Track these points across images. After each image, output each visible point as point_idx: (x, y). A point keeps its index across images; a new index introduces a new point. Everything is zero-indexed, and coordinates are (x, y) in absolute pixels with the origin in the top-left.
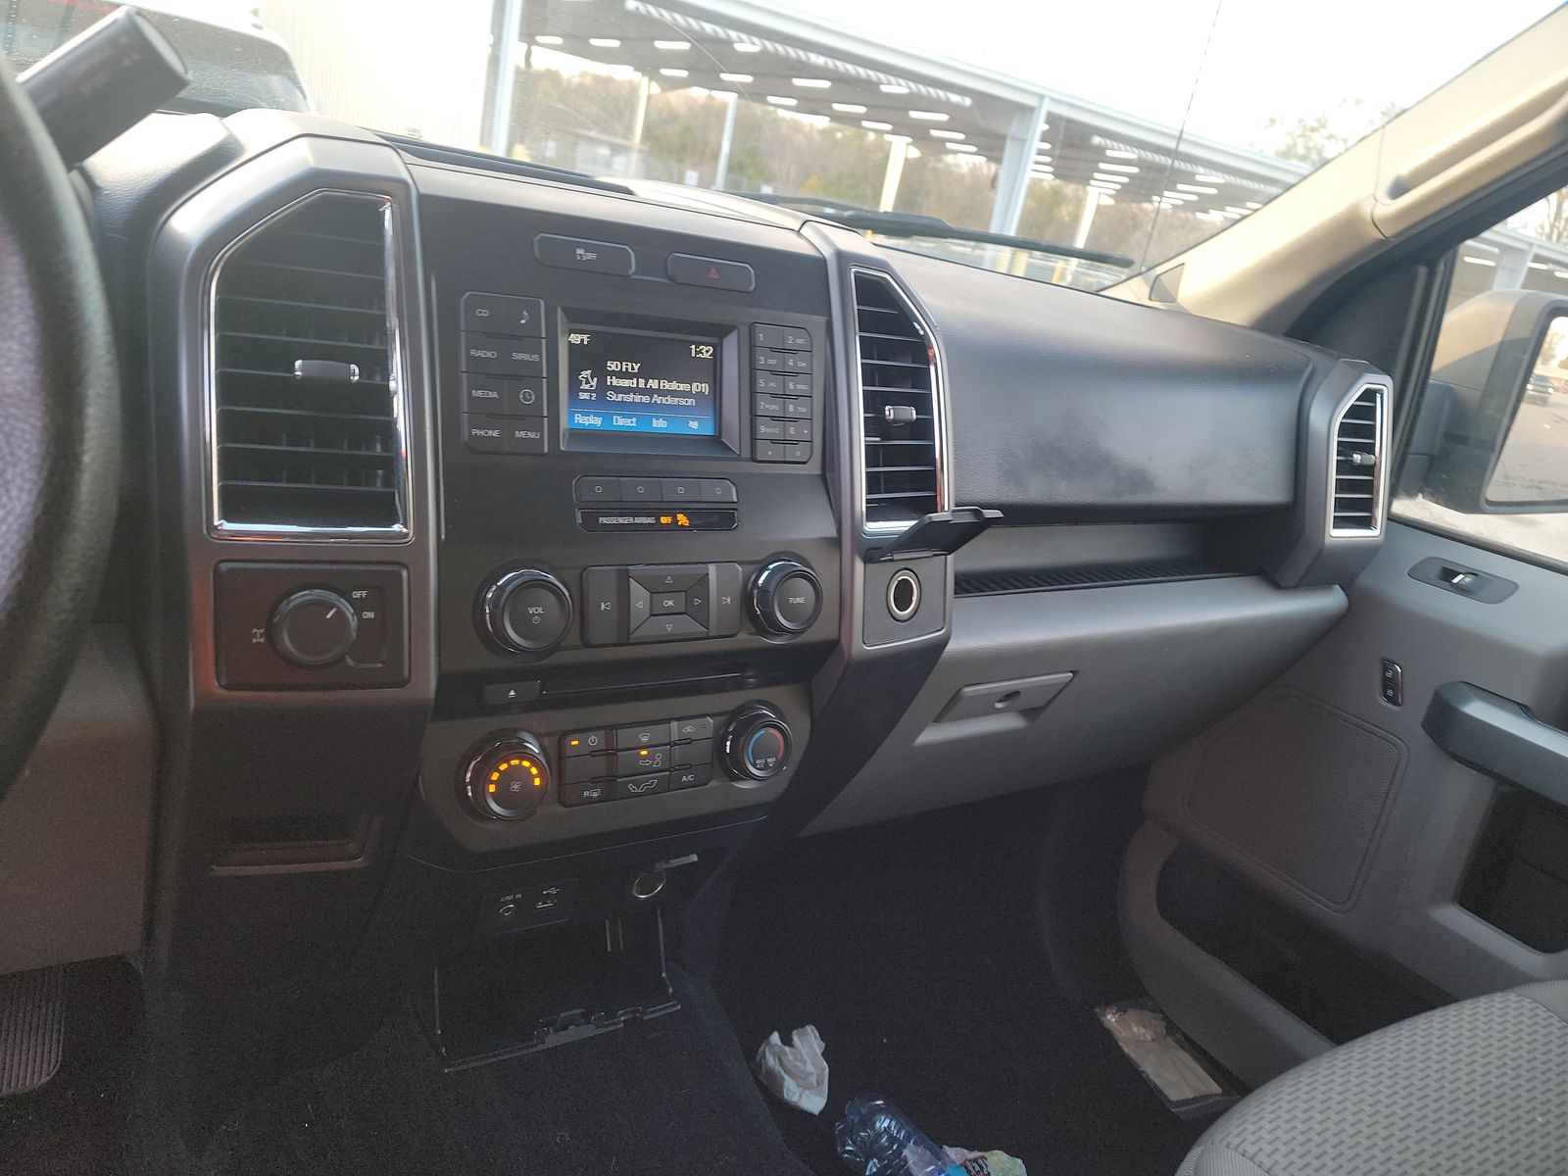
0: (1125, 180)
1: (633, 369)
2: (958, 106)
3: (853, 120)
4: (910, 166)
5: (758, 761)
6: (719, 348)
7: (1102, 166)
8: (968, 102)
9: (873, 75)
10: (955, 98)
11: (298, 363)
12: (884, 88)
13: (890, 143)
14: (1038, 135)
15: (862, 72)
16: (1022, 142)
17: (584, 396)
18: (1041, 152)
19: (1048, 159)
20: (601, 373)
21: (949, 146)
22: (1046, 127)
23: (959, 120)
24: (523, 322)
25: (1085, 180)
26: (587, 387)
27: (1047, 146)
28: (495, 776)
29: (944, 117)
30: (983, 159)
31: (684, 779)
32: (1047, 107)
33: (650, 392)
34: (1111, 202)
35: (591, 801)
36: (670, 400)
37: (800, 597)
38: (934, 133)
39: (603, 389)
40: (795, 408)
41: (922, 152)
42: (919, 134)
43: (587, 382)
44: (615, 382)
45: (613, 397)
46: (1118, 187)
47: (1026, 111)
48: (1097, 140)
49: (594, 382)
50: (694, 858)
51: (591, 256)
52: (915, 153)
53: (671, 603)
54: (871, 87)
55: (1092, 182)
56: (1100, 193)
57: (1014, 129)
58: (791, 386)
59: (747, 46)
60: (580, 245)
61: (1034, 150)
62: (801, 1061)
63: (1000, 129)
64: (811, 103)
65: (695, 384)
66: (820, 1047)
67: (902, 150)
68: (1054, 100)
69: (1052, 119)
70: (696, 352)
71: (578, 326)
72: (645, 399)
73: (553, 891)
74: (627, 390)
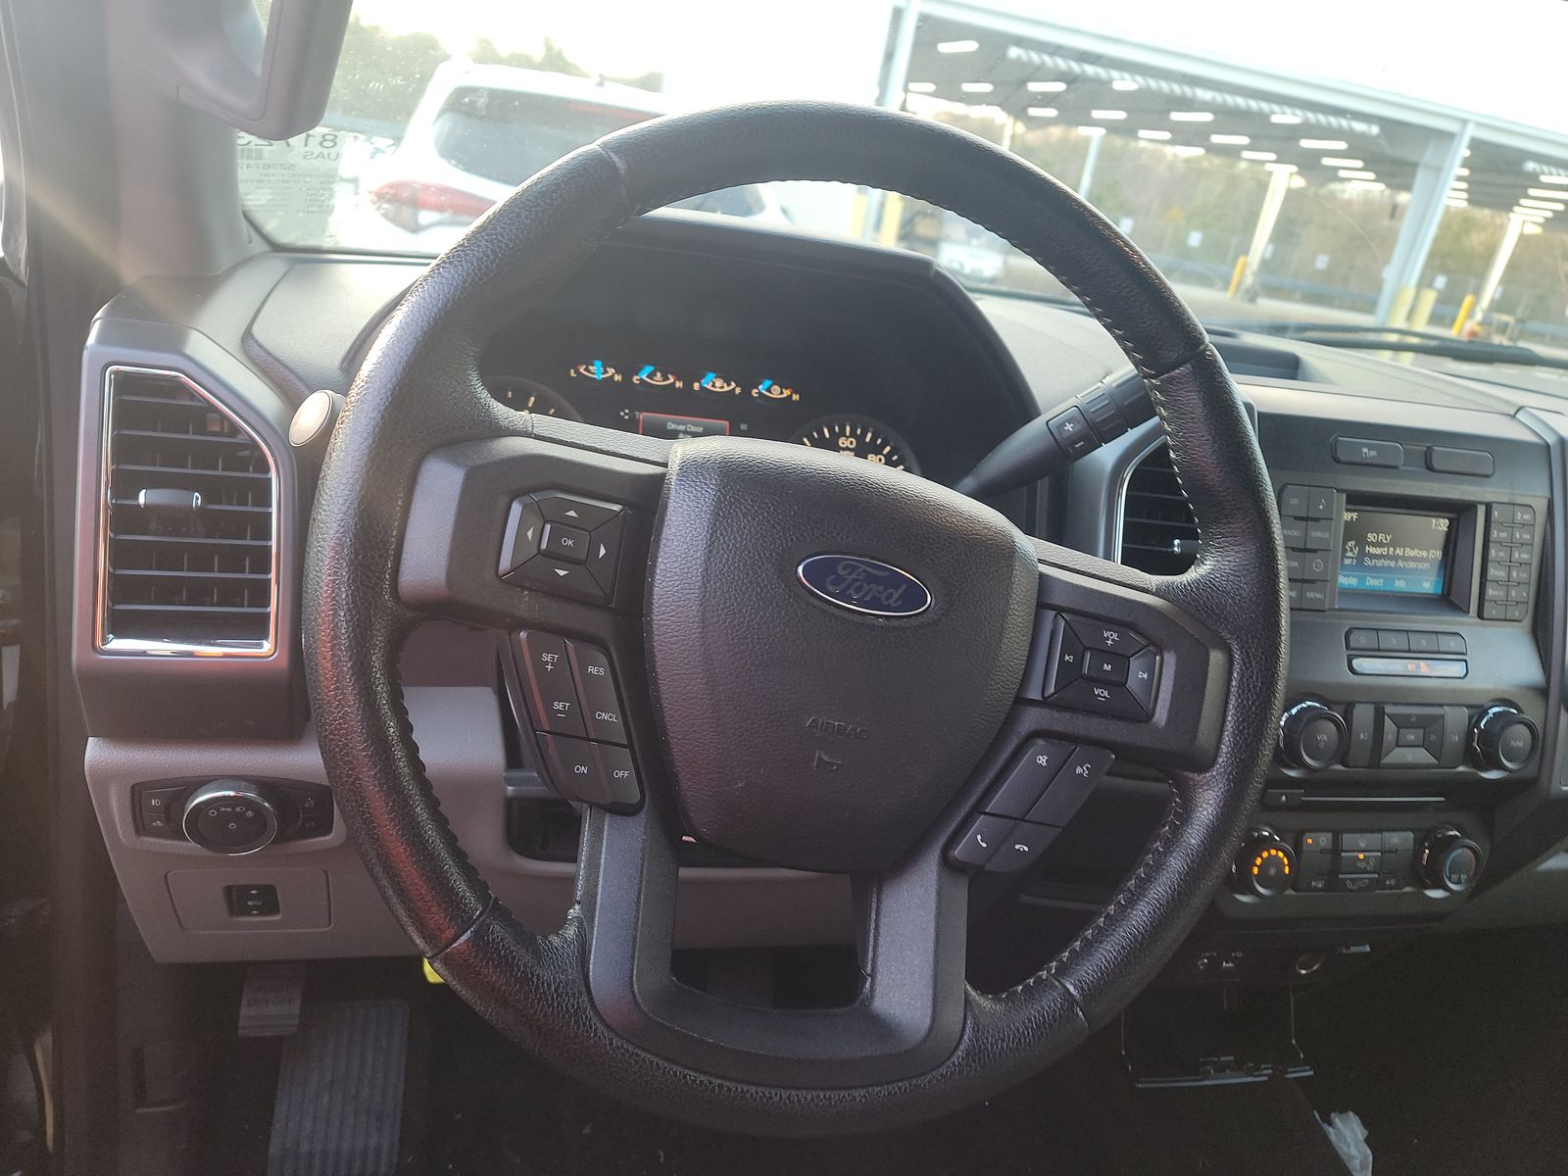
0: (1560, 207)
1: (1386, 539)
2: (1363, 136)
3: (1232, 152)
4: (1291, 195)
5: (1453, 876)
6: (1455, 523)
7: (1532, 192)
8: (1375, 130)
9: (1265, 106)
10: (1359, 127)
11: (1176, 542)
12: (1276, 119)
13: (1270, 173)
14: (1458, 160)
15: (1254, 104)
16: (1438, 171)
17: (1347, 562)
18: (1460, 179)
19: (1464, 185)
20: (1362, 543)
21: (1342, 174)
22: (1467, 153)
23: (1360, 149)
24: (1321, 507)
25: (1507, 204)
26: (1351, 554)
27: (1465, 172)
28: (1259, 861)
29: (1342, 145)
30: (1381, 186)
31: (1388, 882)
32: (1471, 131)
33: (1396, 558)
34: (1538, 230)
35: (1316, 889)
36: (1412, 565)
37: (1520, 741)
38: (1327, 161)
39: (1362, 554)
40: (1518, 574)
41: (1307, 180)
42: (1309, 163)
43: (1351, 550)
44: (1372, 550)
45: (1368, 562)
46: (1549, 215)
47: (1445, 137)
48: (1530, 166)
49: (1356, 551)
50: (1368, 949)
51: (1373, 453)
52: (1299, 182)
53: (1413, 737)
54: (1263, 118)
55: (1516, 208)
56: (1524, 222)
57: (1429, 156)
58: (1517, 555)
59: (1124, 83)
60: (1366, 445)
61: (1452, 176)
62: (1345, 1143)
63: (1410, 155)
64: (1186, 135)
65: (1431, 552)
66: (1363, 1134)
67: (1284, 178)
68: (1479, 125)
69: (1476, 144)
70: (1436, 525)
71: (1352, 507)
72: (1392, 564)
73: (1239, 955)
74: (1381, 556)
